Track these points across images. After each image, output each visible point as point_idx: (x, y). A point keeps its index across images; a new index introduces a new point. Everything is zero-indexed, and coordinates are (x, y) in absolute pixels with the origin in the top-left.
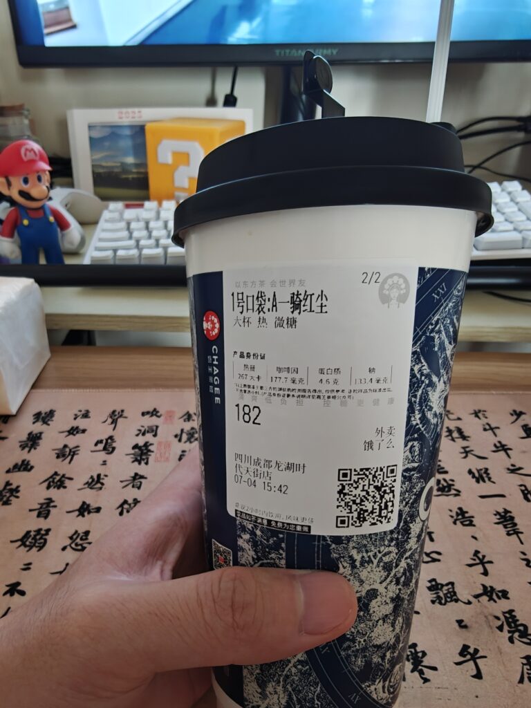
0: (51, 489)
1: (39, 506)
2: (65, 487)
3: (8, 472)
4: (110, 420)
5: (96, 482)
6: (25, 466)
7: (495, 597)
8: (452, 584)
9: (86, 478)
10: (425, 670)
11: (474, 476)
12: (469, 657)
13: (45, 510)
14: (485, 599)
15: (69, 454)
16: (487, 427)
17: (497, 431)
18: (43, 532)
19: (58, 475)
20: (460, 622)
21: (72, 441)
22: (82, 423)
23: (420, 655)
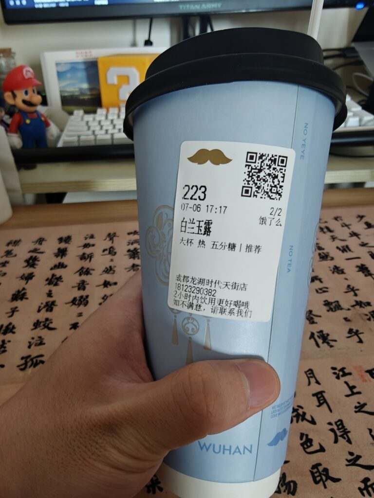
0: (83, 275)
1: (77, 285)
2: (91, 274)
3: (51, 269)
4: (108, 239)
5: (109, 270)
6: (61, 266)
7: (363, 305)
8: (338, 302)
9: (103, 268)
10: (330, 342)
11: (340, 249)
12: (353, 334)
13: (82, 286)
14: (357, 307)
15: (88, 257)
16: (344, 225)
17: (350, 227)
18: (84, 297)
19: (85, 268)
20: (346, 319)
21: (88, 251)
22: (91, 241)
23: (326, 335)
